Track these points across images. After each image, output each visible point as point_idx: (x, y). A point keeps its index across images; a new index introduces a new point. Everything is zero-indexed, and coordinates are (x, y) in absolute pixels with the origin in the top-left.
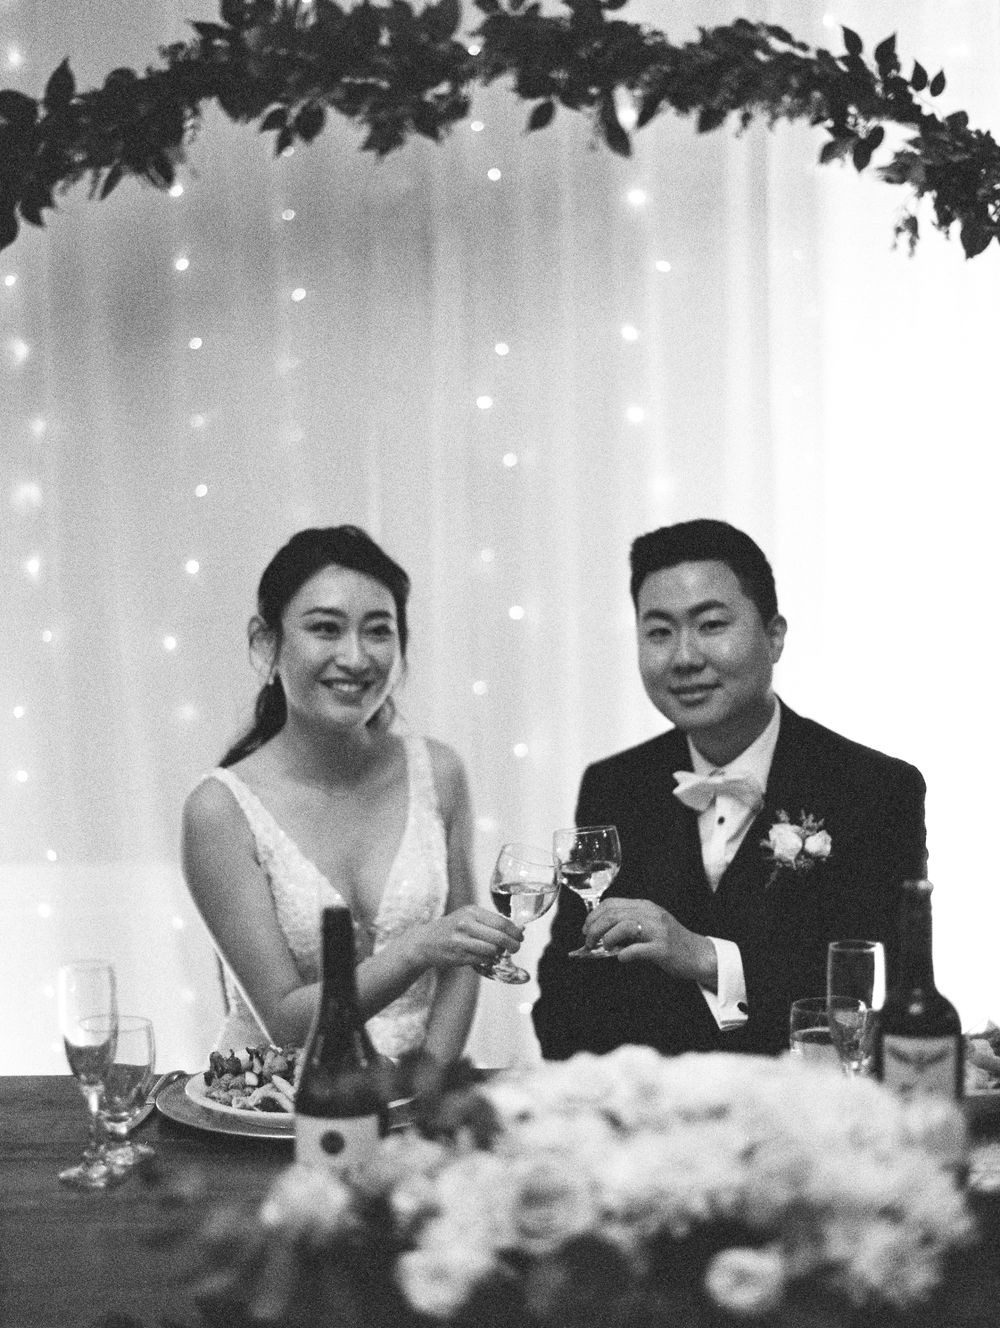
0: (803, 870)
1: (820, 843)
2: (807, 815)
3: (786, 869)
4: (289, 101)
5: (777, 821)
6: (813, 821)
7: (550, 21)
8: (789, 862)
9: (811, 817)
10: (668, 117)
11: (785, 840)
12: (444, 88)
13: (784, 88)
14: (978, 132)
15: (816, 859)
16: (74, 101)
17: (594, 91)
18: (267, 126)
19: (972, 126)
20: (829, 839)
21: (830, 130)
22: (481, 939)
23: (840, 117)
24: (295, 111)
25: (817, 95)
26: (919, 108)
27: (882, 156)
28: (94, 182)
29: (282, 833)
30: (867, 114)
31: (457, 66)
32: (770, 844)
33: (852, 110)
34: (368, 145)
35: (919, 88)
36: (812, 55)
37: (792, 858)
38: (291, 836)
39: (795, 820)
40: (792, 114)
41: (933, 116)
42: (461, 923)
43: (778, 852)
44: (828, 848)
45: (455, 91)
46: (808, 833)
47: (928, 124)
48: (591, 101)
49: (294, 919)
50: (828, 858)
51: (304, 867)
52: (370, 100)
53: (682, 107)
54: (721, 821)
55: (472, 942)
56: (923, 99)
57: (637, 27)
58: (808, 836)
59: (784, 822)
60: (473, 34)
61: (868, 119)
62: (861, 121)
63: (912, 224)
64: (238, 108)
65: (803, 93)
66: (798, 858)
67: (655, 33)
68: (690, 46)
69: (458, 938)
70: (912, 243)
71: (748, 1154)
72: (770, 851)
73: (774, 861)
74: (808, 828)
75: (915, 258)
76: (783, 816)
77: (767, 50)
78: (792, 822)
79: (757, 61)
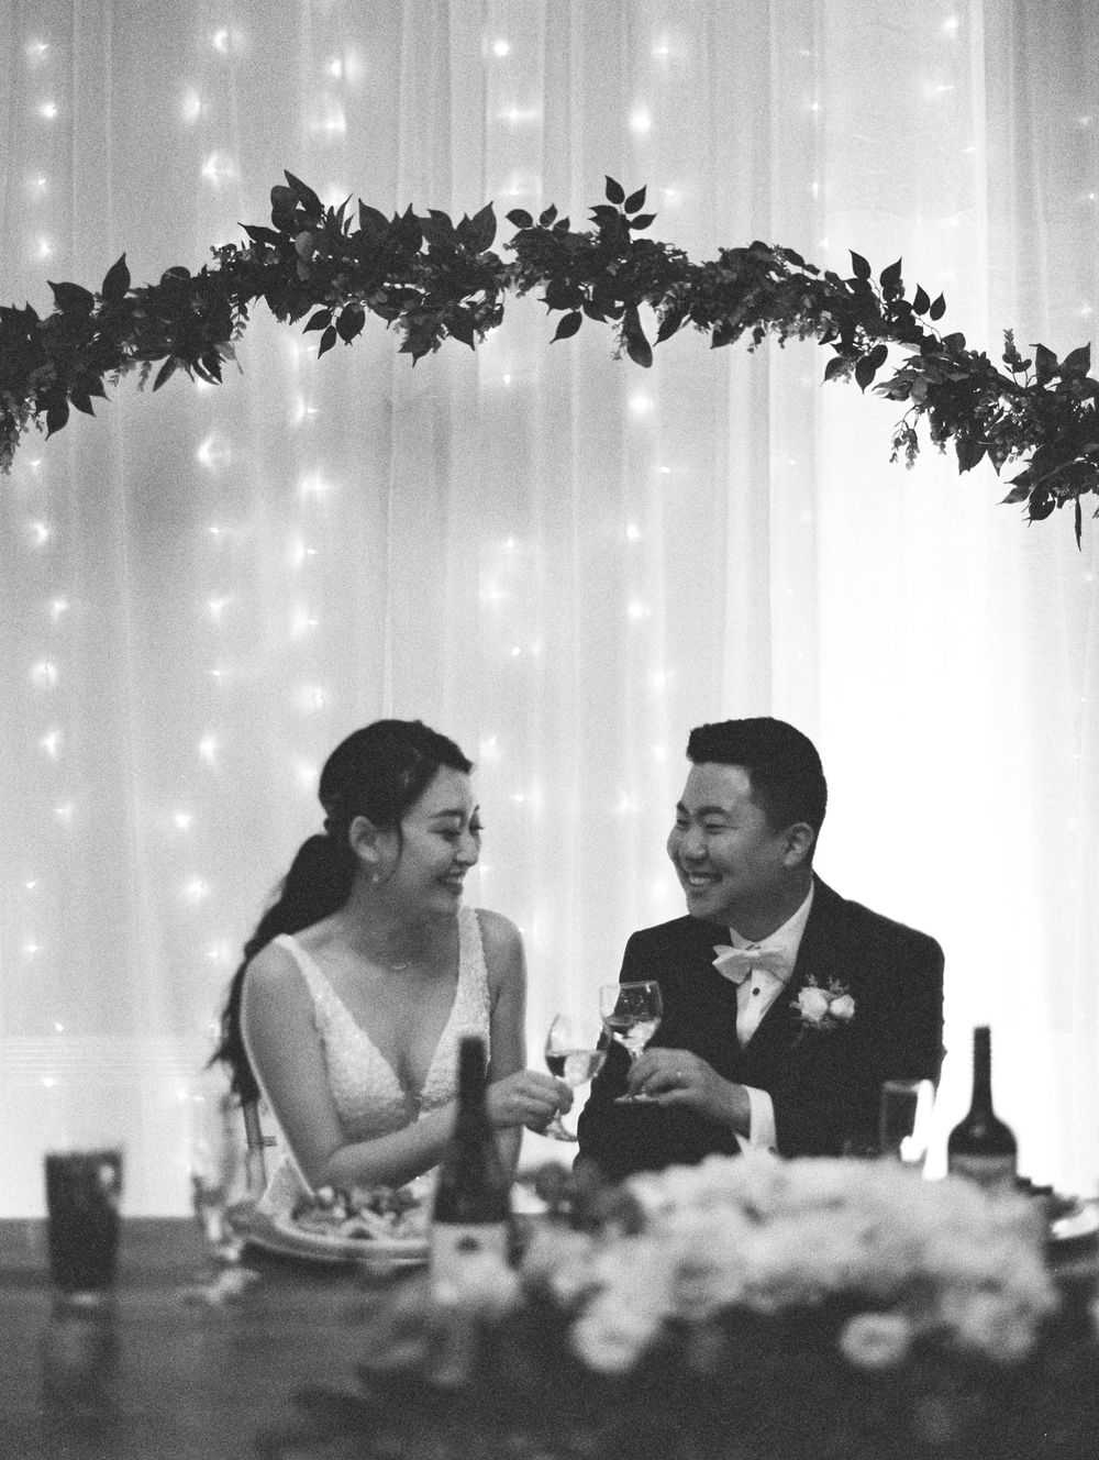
0: (827, 1031)
1: (844, 1006)
2: (834, 981)
3: (812, 1029)
4: (332, 304)
5: (807, 985)
6: (840, 986)
7: (579, 236)
8: (815, 1023)
9: (838, 983)
10: (688, 331)
11: (813, 1002)
12: (480, 296)
13: (798, 307)
14: (974, 354)
15: (839, 1020)
16: (128, 295)
17: (619, 304)
18: (310, 327)
19: (968, 348)
20: (853, 1002)
21: (837, 347)
22: (538, 1098)
23: (848, 335)
24: (338, 311)
25: (826, 315)
26: (920, 329)
27: (885, 373)
28: (145, 375)
29: (339, 1002)
30: (873, 334)
31: (492, 276)
32: (798, 1006)
33: (859, 329)
34: (405, 349)
35: (921, 312)
36: (821, 277)
37: (817, 1019)
38: (347, 1006)
39: (823, 985)
40: (803, 333)
41: (932, 337)
42: (520, 1085)
43: (805, 1012)
44: (851, 1011)
45: (491, 298)
46: (834, 996)
47: (928, 344)
48: (616, 314)
49: (344, 1086)
50: (851, 1020)
51: (357, 1036)
52: (409, 304)
53: (702, 323)
54: (756, 992)
55: (528, 1102)
56: (924, 321)
57: (662, 246)
58: (833, 999)
59: (812, 986)
60: (507, 247)
61: (873, 340)
62: (866, 340)
63: (911, 437)
64: (285, 307)
65: (814, 313)
66: (824, 1019)
67: (677, 252)
68: (710, 265)
69: (516, 1099)
70: (911, 456)
71: (869, 1237)
72: (798, 1012)
73: (803, 1021)
74: (835, 993)
75: (914, 469)
76: (812, 979)
77: (781, 272)
78: (820, 987)
79: (771, 281)
